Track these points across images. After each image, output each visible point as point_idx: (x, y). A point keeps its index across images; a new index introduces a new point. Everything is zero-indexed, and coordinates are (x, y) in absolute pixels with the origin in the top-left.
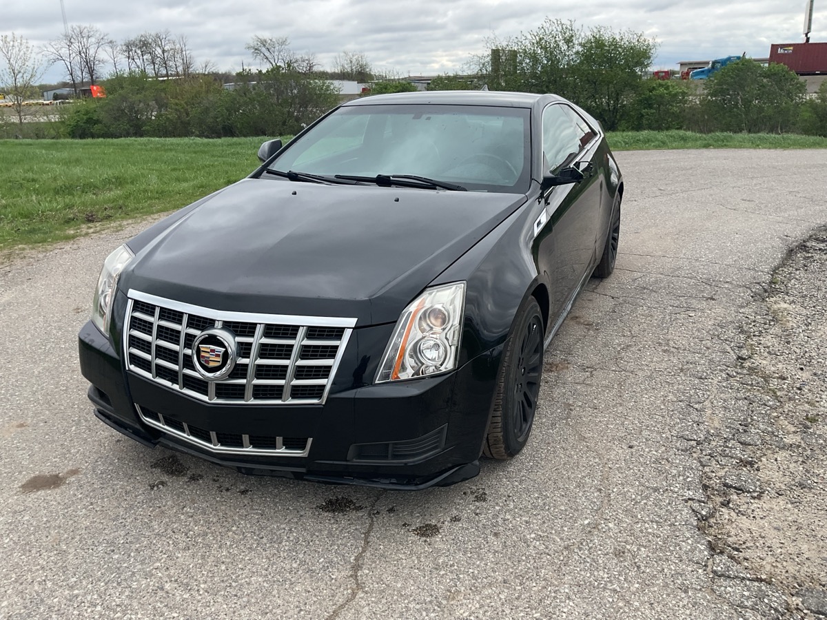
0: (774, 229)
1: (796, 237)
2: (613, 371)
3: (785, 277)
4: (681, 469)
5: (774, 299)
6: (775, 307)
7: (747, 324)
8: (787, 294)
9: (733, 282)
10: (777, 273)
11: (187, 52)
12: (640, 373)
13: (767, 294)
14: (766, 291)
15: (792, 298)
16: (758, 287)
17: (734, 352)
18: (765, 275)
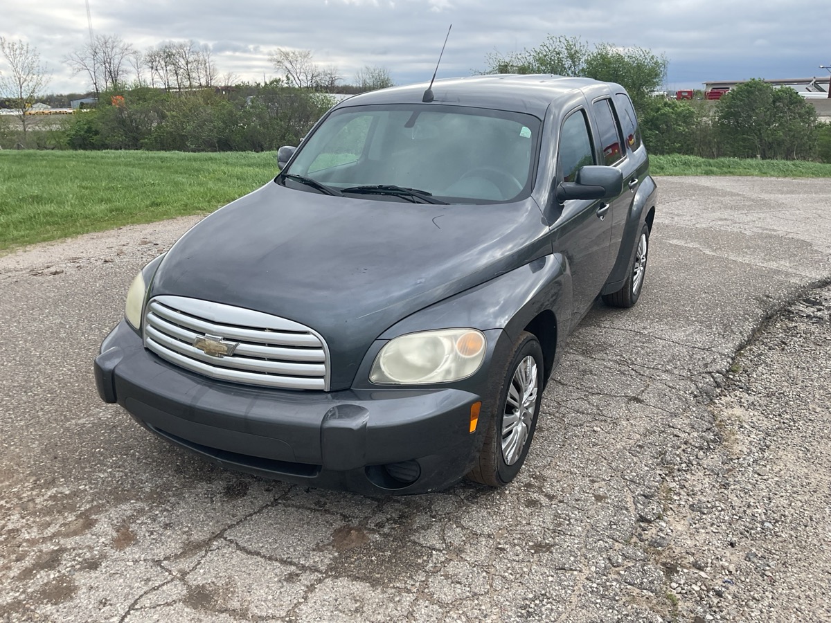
0: (754, 286)
1: (780, 298)
3: (751, 361)
5: (728, 399)
6: (726, 413)
7: (673, 447)
8: (748, 390)
9: (675, 371)
10: (740, 355)
11: (211, 64)
13: (718, 391)
14: (718, 386)
15: (751, 399)
16: (708, 380)
17: (637, 508)
18: (723, 359)
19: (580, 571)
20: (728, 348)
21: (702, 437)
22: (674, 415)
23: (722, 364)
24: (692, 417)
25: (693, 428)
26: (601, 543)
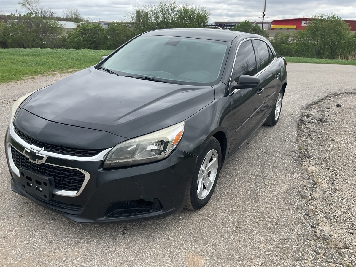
1: (297, 115)
3: (303, 144)
5: (306, 163)
7: (302, 189)
8: (310, 158)
9: (281, 152)
10: (299, 142)
13: (301, 159)
15: (314, 162)
16: (295, 155)
17: (308, 222)
18: (295, 145)
19: (307, 260)
20: (293, 139)
21: (309, 182)
22: (293, 173)
23: (296, 147)
24: (300, 173)
25: (303, 178)
26: (306, 243)
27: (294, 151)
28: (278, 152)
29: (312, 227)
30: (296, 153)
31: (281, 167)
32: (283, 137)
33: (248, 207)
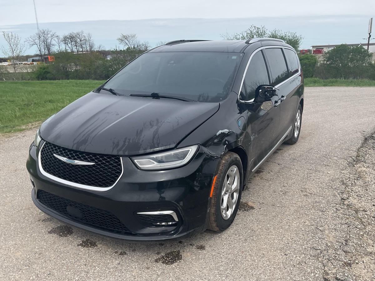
0: (357, 128)
1: (368, 132)
2: (278, 207)
3: (363, 153)
4: (313, 268)
5: (359, 165)
6: (360, 170)
7: (345, 179)
8: (365, 162)
9: (338, 156)
10: (359, 151)
12: (292, 208)
13: (355, 162)
15: (367, 165)
17: (340, 196)
18: (354, 152)
19: (329, 212)
20: (355, 149)
21: (354, 176)
22: (343, 170)
23: (355, 154)
24: (349, 170)
25: (350, 173)
26: (332, 205)
27: (351, 157)
28: (336, 156)
29: (342, 199)
30: (352, 158)
31: (334, 166)
32: (345, 147)
33: (296, 185)
